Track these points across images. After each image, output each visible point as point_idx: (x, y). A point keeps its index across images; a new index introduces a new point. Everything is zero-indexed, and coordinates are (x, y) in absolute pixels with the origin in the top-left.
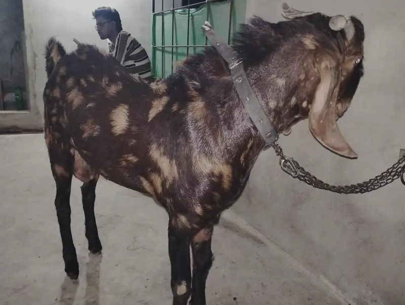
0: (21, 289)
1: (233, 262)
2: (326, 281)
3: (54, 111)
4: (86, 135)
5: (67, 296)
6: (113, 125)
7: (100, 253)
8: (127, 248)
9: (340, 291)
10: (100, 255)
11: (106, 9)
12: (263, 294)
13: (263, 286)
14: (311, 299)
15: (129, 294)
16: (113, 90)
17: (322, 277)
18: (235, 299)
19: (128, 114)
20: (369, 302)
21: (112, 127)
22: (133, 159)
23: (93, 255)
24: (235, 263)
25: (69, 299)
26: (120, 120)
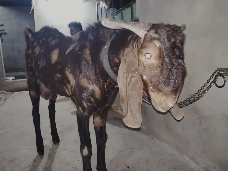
0: (13, 160)
1: (132, 149)
2: (187, 158)
3: (29, 61)
4: (40, 66)
5: (35, 164)
6: (52, 59)
7: (59, 144)
8: (74, 141)
9: (195, 164)
10: (58, 145)
11: (74, 22)
12: (146, 165)
13: (147, 161)
14: (176, 169)
15: (68, 164)
16: (53, 42)
17: (185, 156)
18: (128, 167)
19: (58, 53)
20: (211, 169)
21: (51, 60)
22: (59, 75)
23: (55, 145)
24: (133, 149)
25: (36, 165)
26: (55, 56)
